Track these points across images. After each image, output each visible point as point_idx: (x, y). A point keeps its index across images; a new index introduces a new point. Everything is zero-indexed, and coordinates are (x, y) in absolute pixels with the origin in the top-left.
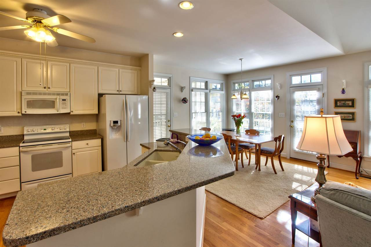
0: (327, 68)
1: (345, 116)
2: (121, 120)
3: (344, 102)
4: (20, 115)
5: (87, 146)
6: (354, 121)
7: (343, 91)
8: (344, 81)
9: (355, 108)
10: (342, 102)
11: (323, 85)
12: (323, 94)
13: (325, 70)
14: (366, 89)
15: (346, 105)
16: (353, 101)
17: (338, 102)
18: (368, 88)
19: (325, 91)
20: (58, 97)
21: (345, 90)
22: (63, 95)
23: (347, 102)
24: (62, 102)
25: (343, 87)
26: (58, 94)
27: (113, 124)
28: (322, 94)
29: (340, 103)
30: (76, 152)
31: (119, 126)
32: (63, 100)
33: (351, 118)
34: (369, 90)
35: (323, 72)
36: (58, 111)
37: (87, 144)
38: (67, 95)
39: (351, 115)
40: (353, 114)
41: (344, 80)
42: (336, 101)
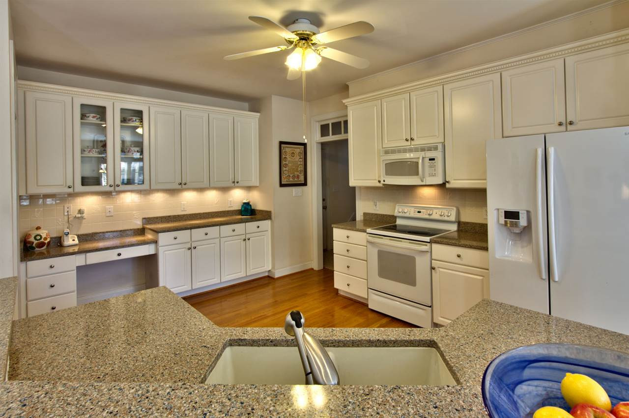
2: (528, 212)
4: (380, 185)
5: (458, 260)
20: (421, 155)
22: (430, 149)
24: (429, 164)
26: (423, 150)
27: (505, 218)
30: (439, 267)
31: (525, 228)
32: (430, 160)
36: (422, 181)
37: (459, 256)
38: (436, 148)
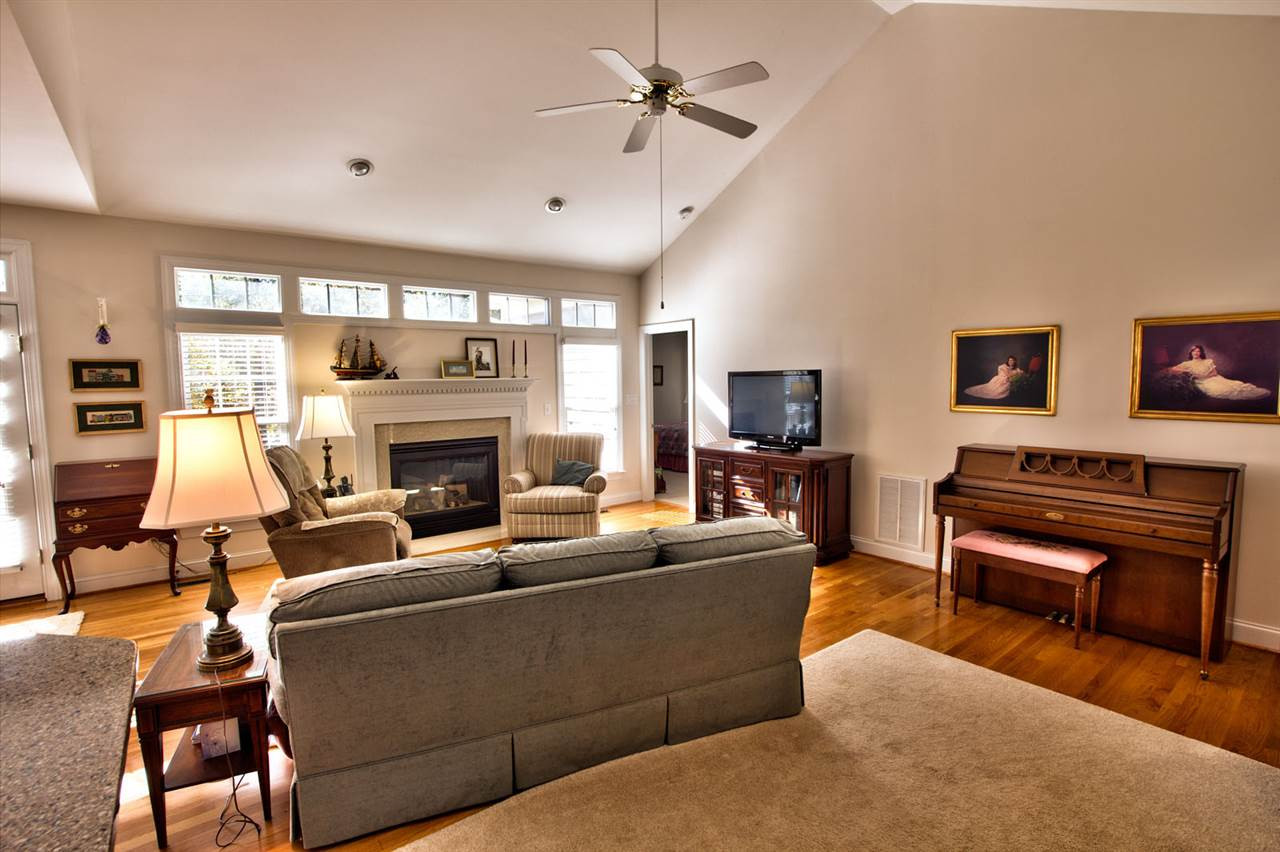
0: (32, 244)
1: (111, 415)
3: (104, 370)
6: (141, 430)
7: (103, 336)
8: (103, 302)
9: (141, 391)
10: (98, 370)
11: (16, 305)
12: (21, 339)
13: (24, 250)
14: (168, 333)
15: (113, 380)
16: (133, 366)
17: (85, 372)
18: (174, 331)
19: (30, 328)
21: (109, 332)
23: (116, 372)
25: (101, 323)
28: (18, 341)
29: (94, 374)
33: (133, 421)
34: (176, 336)
35: (14, 254)
39: (131, 412)
40: (137, 407)
41: (104, 300)
42: (77, 367)
